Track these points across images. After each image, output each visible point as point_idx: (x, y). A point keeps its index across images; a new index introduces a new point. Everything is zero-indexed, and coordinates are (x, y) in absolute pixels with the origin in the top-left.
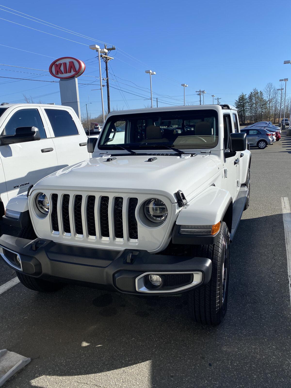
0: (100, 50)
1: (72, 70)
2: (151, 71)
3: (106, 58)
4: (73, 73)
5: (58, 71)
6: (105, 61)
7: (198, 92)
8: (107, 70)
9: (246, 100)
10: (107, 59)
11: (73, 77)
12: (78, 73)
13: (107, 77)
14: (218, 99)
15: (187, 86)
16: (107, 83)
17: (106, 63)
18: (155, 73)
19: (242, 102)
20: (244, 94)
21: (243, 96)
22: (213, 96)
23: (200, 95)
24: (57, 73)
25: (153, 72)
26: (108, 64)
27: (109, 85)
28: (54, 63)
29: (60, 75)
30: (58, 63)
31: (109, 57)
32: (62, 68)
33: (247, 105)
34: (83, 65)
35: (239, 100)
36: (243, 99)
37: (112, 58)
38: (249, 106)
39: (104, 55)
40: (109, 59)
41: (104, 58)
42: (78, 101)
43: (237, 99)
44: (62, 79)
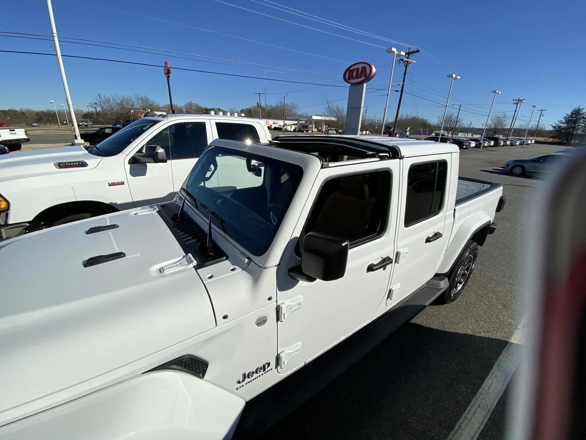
0: (397, 53)
1: (363, 76)
2: (454, 76)
3: (407, 61)
4: (363, 78)
5: (351, 77)
6: (405, 66)
7: (516, 100)
8: (405, 75)
9: (582, 116)
10: (407, 63)
11: (362, 83)
12: (368, 77)
13: (404, 82)
14: (542, 110)
15: (500, 93)
16: (402, 88)
17: (406, 67)
18: (459, 77)
19: (574, 117)
20: (581, 108)
21: (579, 110)
22: (534, 106)
23: (517, 105)
24: (349, 79)
25: (456, 76)
26: (408, 68)
27: (404, 90)
28: (348, 69)
29: (352, 81)
30: (351, 69)
31: (410, 61)
32: (354, 74)
33: (581, 121)
34: (374, 70)
35: (572, 114)
36: (578, 113)
37: (414, 62)
38: (584, 123)
39: (406, 59)
40: (410, 63)
41: (405, 62)
42: (362, 107)
43: (569, 113)
44: (353, 84)
